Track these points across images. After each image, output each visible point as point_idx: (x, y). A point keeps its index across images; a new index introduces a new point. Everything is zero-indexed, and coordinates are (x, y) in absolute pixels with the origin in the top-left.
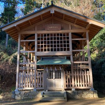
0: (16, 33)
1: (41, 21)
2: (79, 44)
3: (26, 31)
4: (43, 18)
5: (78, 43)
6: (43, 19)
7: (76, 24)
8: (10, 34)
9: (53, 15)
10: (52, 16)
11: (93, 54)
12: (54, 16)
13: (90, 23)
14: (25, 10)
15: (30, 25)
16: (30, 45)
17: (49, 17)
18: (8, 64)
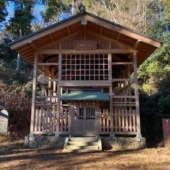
0: (32, 51)
1: (68, 35)
2: (124, 69)
3: (46, 50)
4: (70, 30)
5: (122, 69)
6: (71, 33)
7: (119, 40)
8: (22, 54)
9: (85, 27)
10: (83, 28)
11: (146, 83)
12: (87, 28)
13: (139, 41)
14: (46, 14)
15: (51, 41)
16: (52, 69)
17: (79, 30)
18: (20, 96)
